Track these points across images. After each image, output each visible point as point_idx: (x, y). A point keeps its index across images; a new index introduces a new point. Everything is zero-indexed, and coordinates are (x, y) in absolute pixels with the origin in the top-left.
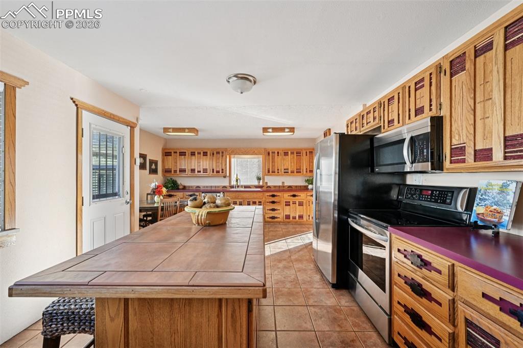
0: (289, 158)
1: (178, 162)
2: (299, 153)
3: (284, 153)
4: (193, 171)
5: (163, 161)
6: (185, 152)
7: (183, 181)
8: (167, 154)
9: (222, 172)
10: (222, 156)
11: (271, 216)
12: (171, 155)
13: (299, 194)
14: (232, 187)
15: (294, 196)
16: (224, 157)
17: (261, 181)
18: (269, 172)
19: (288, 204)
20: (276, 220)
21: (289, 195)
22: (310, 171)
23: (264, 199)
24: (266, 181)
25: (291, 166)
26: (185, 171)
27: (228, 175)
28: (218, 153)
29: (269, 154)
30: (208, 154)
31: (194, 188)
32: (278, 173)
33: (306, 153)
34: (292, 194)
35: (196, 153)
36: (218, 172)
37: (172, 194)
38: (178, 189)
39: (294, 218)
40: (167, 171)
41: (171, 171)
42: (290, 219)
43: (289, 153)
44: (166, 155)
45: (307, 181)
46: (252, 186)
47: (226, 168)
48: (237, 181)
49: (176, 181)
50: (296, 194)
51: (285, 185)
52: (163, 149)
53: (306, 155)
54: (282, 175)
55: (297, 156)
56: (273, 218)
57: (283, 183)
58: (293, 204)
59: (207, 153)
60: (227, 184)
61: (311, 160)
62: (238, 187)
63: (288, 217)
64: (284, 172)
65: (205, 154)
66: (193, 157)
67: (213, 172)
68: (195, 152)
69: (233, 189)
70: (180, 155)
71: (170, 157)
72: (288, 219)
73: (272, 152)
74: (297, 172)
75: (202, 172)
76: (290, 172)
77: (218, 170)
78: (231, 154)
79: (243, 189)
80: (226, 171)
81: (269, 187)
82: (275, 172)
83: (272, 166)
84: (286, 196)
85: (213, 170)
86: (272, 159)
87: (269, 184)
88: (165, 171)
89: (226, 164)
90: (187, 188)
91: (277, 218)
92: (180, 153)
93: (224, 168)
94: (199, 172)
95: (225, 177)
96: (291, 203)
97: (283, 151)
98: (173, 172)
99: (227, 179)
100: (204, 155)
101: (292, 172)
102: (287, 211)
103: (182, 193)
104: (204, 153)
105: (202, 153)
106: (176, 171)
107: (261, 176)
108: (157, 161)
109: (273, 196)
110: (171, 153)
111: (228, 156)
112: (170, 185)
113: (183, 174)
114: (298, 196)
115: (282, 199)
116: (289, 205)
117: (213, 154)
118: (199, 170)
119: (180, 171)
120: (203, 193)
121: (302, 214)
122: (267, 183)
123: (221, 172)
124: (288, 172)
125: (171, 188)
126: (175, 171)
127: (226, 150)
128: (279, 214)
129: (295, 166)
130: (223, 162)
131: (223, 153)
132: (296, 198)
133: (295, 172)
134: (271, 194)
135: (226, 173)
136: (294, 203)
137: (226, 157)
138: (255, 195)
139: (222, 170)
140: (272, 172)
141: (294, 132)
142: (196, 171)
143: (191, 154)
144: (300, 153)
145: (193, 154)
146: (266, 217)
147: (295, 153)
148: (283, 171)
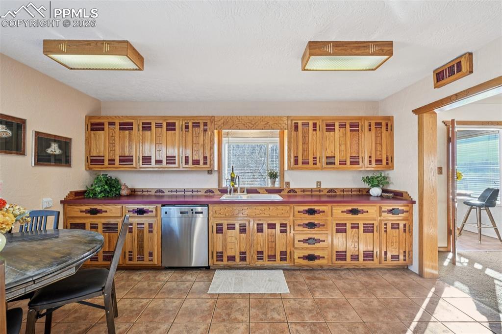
0: (337, 136)
1: (117, 142)
2: (355, 126)
3: (327, 125)
4: (147, 160)
5: (88, 141)
6: (131, 124)
7: (130, 180)
8: (95, 126)
9: (205, 163)
10: (205, 131)
11: (307, 253)
12: (103, 129)
13: (365, 209)
14: (224, 191)
15: (354, 212)
16: (209, 133)
17: (277, 180)
18: (296, 162)
19: (341, 229)
20: (317, 262)
21: (345, 209)
22: (377, 161)
23: (292, 218)
24: (286, 180)
25: (340, 151)
26: (131, 160)
27: (216, 168)
28: (196, 125)
29: (296, 127)
30: (177, 127)
31: (153, 193)
32: (315, 164)
33: (370, 125)
34: (350, 208)
35: (153, 126)
36: (196, 162)
37: (99, 207)
38: (119, 196)
39: (355, 257)
40: (94, 161)
41: (103, 161)
42: (345, 260)
43: (337, 125)
44: (92, 130)
45: (368, 180)
46: (261, 188)
47: (212, 154)
48: (233, 179)
49: (117, 181)
50: (360, 208)
51: (323, 187)
52: (89, 118)
53: (370, 130)
54: (322, 168)
55: (351, 131)
56: (311, 258)
57: (319, 183)
58: (352, 228)
59: (174, 124)
60: (214, 185)
61: (379, 139)
62: (235, 191)
63: (341, 255)
64: (327, 164)
65: (171, 127)
66: (148, 133)
67: (187, 162)
68: (150, 123)
69: (225, 197)
70: (120, 129)
71: (101, 132)
72: (342, 260)
73: (303, 124)
74: (352, 163)
75: (164, 162)
76: (337, 162)
77: (196, 158)
78: (222, 128)
79: (245, 197)
80: (212, 160)
81: (293, 191)
82: (308, 163)
83: (304, 150)
84: (339, 212)
85: (187, 158)
86: (304, 137)
87: (292, 186)
88: (92, 161)
89: (212, 148)
90: (139, 193)
91: (318, 258)
92: (121, 124)
93: (208, 155)
94: (159, 162)
95: (210, 172)
96: (348, 226)
97: (325, 122)
98: (106, 162)
99: (215, 176)
100: (168, 130)
101: (343, 163)
102: (340, 242)
103: (119, 206)
104: (168, 124)
105: (164, 124)
106: (114, 160)
107: (277, 170)
108: (70, 139)
109: (311, 212)
110: (103, 124)
111: (216, 131)
112: (98, 189)
113: (126, 167)
114: (362, 212)
115: (330, 218)
116: (345, 231)
117: (187, 127)
118: (158, 158)
119: (120, 161)
120: (163, 206)
121: (370, 249)
122: (288, 183)
123: (202, 162)
124: (334, 164)
125: (103, 194)
126: (112, 161)
127: (212, 119)
128: (323, 249)
129: (348, 151)
130: (207, 141)
131: (205, 124)
132: (360, 215)
133: (348, 162)
134: (306, 208)
135: (212, 165)
136: (355, 227)
137: (213, 133)
138: (273, 210)
139: (205, 158)
140: (303, 163)
141: (391, 54)
142: (153, 161)
143: (143, 128)
144: (358, 126)
145: (147, 127)
146: (296, 257)
147: (348, 126)
148: (324, 160)
